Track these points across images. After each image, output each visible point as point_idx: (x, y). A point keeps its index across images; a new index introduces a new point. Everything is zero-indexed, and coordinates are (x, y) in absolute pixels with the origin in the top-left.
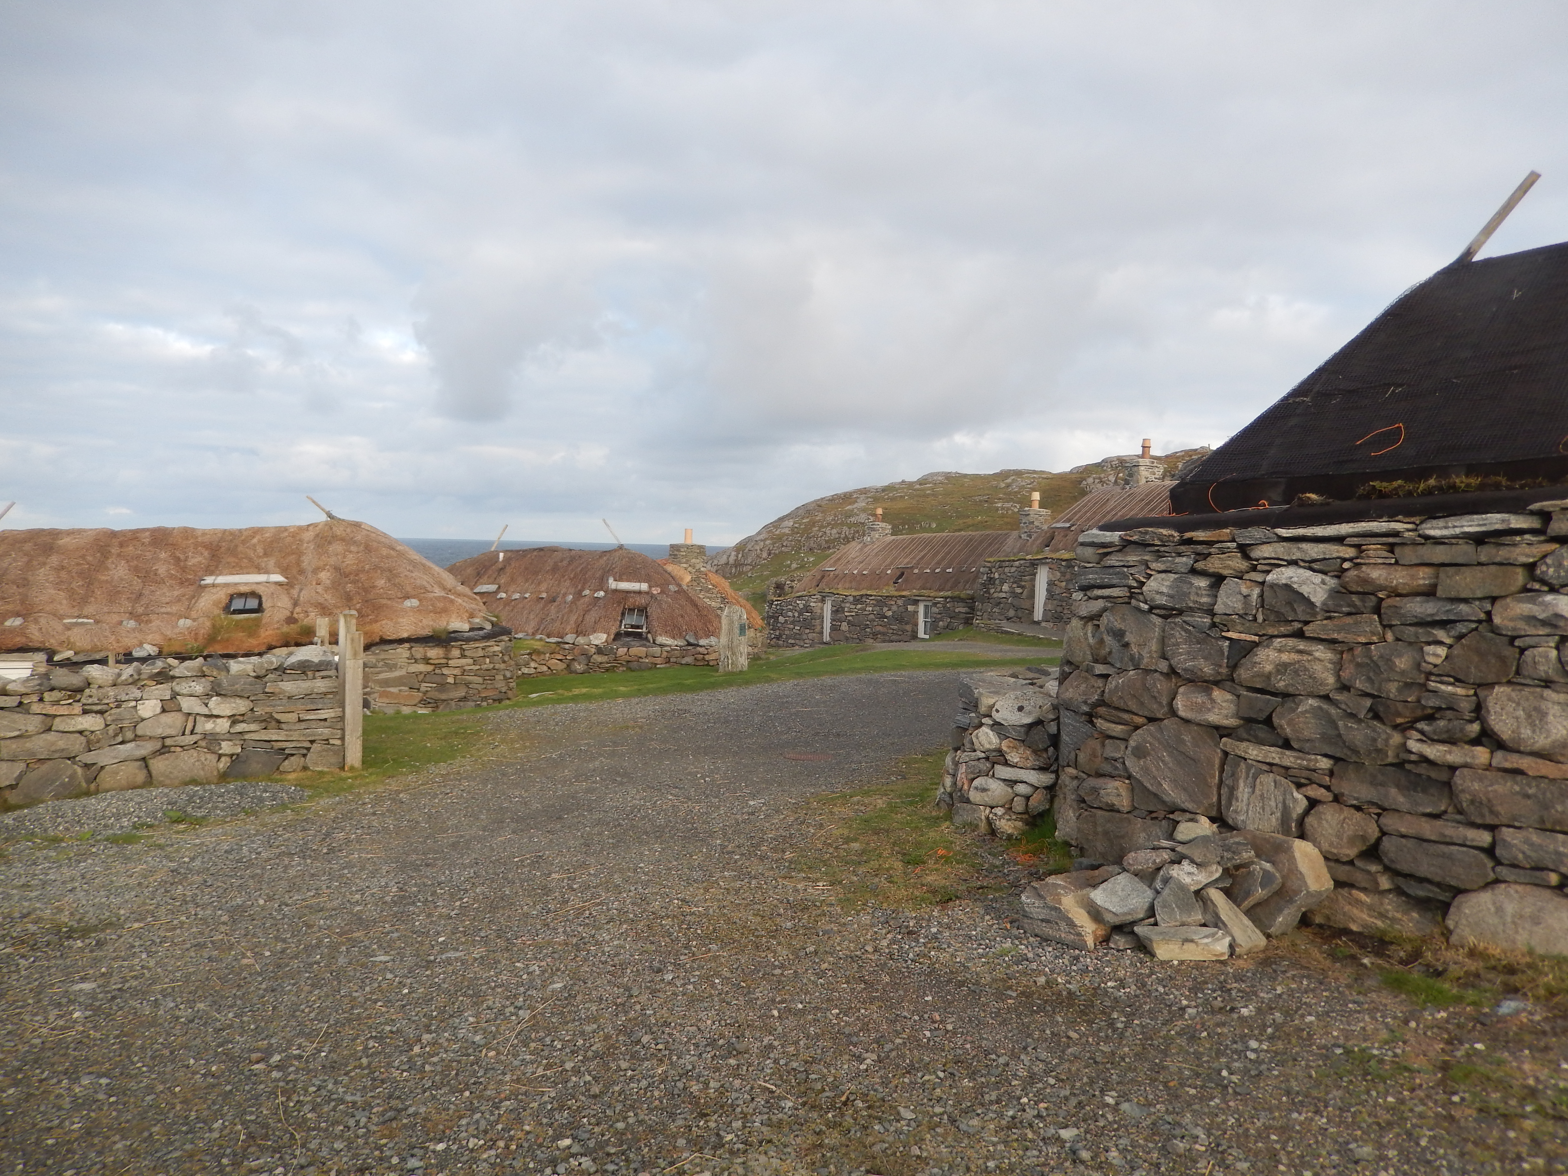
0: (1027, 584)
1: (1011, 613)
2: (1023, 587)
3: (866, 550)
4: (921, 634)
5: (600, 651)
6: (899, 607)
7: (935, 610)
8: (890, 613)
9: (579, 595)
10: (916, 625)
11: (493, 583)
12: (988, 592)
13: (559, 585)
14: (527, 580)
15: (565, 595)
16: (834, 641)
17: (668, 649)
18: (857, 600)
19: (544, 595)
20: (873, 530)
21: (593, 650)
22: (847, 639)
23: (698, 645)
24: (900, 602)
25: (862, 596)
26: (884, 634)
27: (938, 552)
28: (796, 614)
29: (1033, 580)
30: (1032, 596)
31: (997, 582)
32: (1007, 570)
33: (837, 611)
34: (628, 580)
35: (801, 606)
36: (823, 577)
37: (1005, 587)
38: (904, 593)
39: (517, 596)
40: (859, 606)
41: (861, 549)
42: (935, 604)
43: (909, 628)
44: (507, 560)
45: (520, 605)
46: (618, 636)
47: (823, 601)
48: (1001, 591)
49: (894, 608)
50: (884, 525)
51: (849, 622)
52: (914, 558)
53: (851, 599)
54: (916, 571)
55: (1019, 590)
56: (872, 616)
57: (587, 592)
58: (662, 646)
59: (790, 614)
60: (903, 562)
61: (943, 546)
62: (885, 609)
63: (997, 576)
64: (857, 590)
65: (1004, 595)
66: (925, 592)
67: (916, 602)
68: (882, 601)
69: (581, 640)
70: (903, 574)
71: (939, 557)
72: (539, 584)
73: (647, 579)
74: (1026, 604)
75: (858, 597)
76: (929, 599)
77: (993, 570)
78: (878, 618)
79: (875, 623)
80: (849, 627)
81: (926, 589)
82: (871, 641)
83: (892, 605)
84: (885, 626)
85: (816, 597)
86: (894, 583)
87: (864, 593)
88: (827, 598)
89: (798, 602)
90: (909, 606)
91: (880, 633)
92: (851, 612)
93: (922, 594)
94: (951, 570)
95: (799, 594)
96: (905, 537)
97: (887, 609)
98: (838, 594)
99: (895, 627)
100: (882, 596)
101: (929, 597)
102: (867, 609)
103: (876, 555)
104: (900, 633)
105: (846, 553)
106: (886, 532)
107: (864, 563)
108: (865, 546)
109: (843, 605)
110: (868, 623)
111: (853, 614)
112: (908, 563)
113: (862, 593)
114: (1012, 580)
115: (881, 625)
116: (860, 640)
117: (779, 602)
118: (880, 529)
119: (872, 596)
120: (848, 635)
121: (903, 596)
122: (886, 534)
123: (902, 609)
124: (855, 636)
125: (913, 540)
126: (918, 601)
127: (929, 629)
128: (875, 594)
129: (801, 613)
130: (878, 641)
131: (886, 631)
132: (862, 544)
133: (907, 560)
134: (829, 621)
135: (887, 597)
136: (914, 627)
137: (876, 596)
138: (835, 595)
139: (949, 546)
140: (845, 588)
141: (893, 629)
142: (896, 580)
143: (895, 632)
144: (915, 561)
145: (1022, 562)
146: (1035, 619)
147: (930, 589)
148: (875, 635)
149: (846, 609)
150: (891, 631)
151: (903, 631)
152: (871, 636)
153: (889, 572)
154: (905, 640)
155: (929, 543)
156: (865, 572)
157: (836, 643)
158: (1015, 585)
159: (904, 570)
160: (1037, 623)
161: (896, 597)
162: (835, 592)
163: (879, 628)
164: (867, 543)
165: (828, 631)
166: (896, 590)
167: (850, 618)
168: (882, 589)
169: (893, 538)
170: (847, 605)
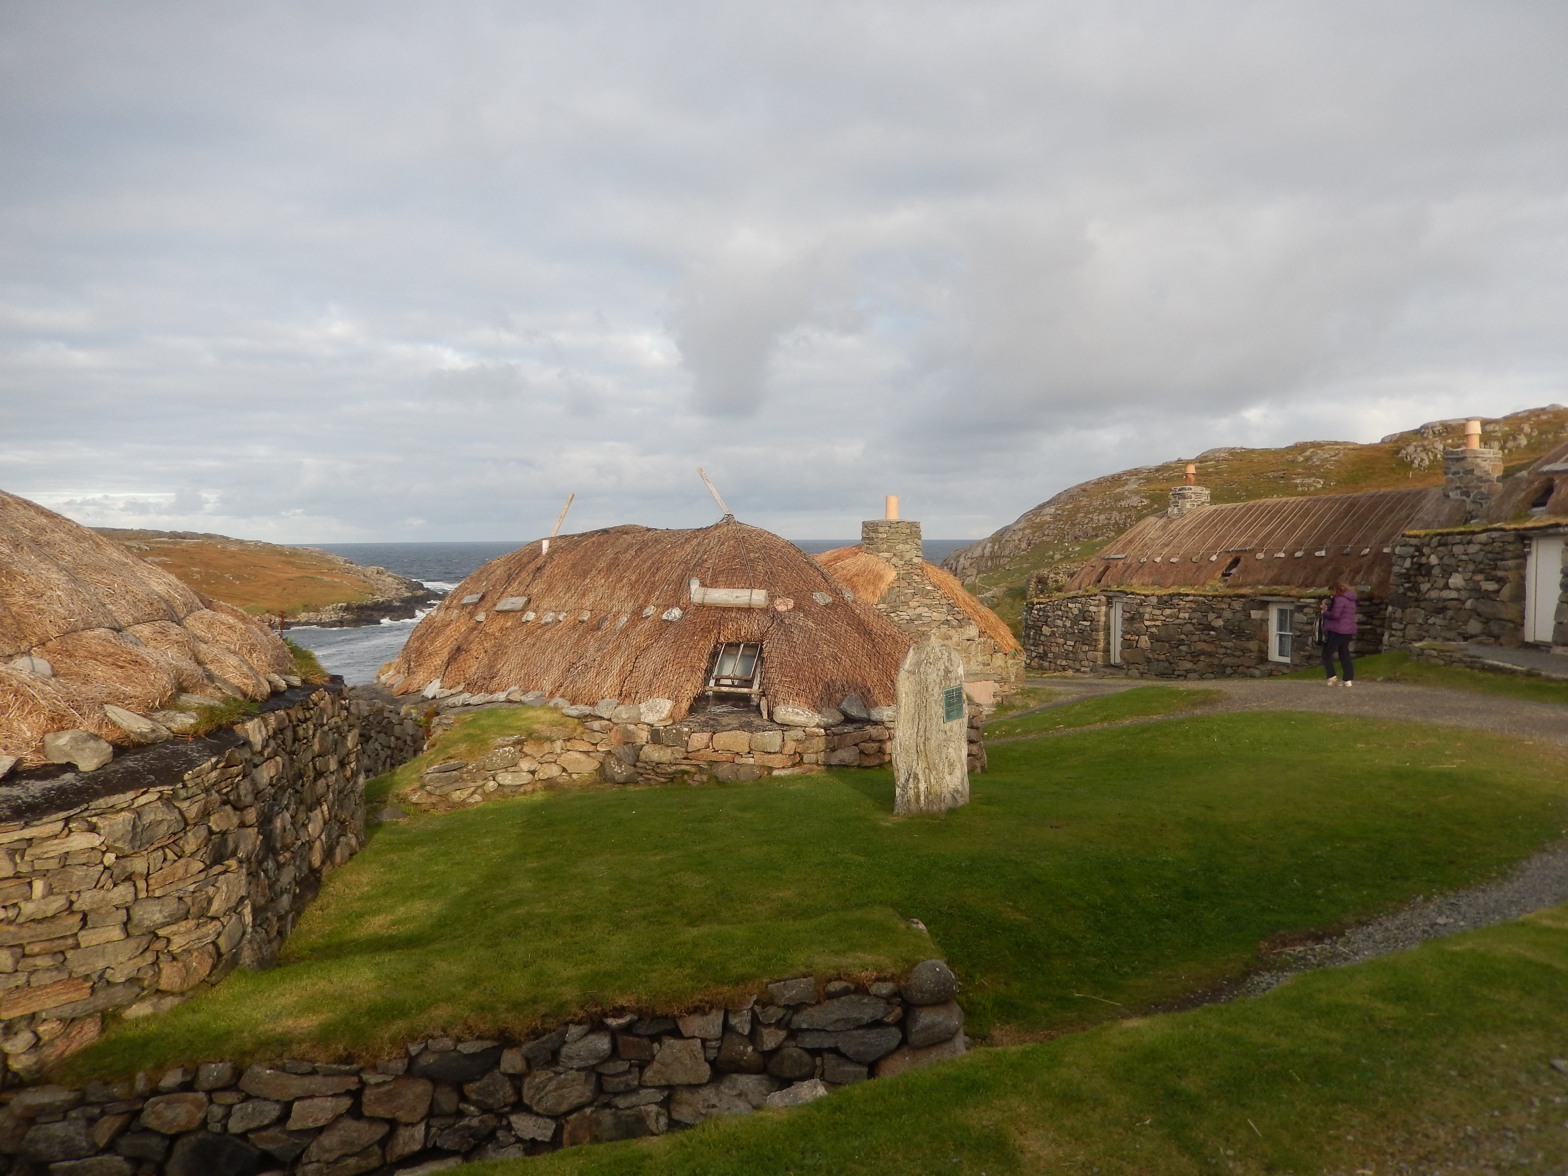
0: (1510, 575)
1: (1474, 626)
2: (1501, 581)
3: (1172, 526)
4: (1274, 655)
5: (656, 737)
6: (1235, 612)
7: (1299, 617)
8: (1220, 623)
9: (637, 615)
10: (1265, 640)
11: (524, 595)
12: (1415, 588)
13: (611, 598)
14: (569, 589)
15: (616, 616)
16: (1128, 663)
17: (800, 734)
18: (1164, 602)
19: (586, 616)
20: (1183, 497)
21: (644, 735)
22: (1149, 661)
23: (869, 721)
24: (1237, 605)
25: (1172, 596)
26: (1210, 655)
27: (1295, 527)
28: (1068, 624)
29: (1522, 567)
30: (1520, 595)
31: (1436, 571)
32: (1457, 550)
33: (1133, 619)
34: (730, 585)
35: (1076, 612)
36: (1107, 568)
37: (1456, 580)
38: (1243, 591)
39: (549, 617)
40: (1168, 612)
41: (1164, 527)
42: (1300, 609)
43: (1253, 645)
44: (551, 554)
45: (548, 635)
46: (699, 703)
47: (1109, 603)
48: (1446, 587)
49: (1228, 614)
50: (1198, 489)
51: (1152, 636)
52: (1254, 536)
53: (1154, 600)
54: (1260, 556)
55: (1491, 586)
56: (1190, 627)
57: (650, 611)
58: (785, 727)
59: (1059, 622)
60: (1237, 542)
61: (1303, 517)
62: (1211, 616)
63: (1434, 560)
64: (1161, 586)
65: (1454, 595)
66: (1278, 588)
67: (1264, 605)
68: (1206, 605)
69: (624, 713)
70: (1236, 562)
71: (1299, 533)
72: (584, 595)
73: (768, 582)
74: (1509, 612)
75: (1165, 598)
76: (1289, 599)
77: (1426, 550)
78: (1199, 630)
79: (1195, 638)
80: (1152, 643)
81: (1282, 584)
82: (1189, 665)
83: (1223, 609)
84: (1212, 642)
85: (1097, 598)
86: (1224, 575)
87: (1175, 592)
88: (1115, 600)
89: (1070, 605)
90: (1252, 612)
91: (1203, 653)
92: (1154, 620)
93: (1275, 592)
94: (1323, 553)
95: (1072, 593)
96: (1234, 505)
97: (1214, 615)
98: (1132, 593)
99: (1230, 644)
100: (1205, 596)
101: (1289, 596)
102: (1181, 615)
103: (1190, 533)
104: (1238, 653)
105: (1140, 532)
106: (1203, 500)
107: (1171, 546)
108: (1171, 522)
109: (1141, 610)
110: (1183, 637)
111: (1159, 623)
112: (1245, 543)
113: (1171, 591)
114: (1471, 567)
115: (1205, 641)
116: (1170, 663)
117: (1042, 606)
118: (1193, 496)
119: (1187, 595)
120: (1150, 656)
121: (1242, 596)
122: (1203, 503)
123: (1240, 616)
124: (1163, 657)
125: (1250, 509)
126: (1268, 603)
127: (1288, 647)
128: (1193, 592)
129: (1075, 621)
130: (1201, 665)
131: (1214, 649)
132: (1164, 519)
133: (1243, 540)
134: (1119, 633)
135: (1214, 597)
136: (1262, 644)
137: (1194, 595)
138: (1128, 594)
139: (1314, 515)
140: (1143, 584)
141: (1226, 648)
142: (1226, 570)
143: (1229, 651)
144: (1256, 541)
145: (1495, 535)
146: (1529, 638)
147: (1288, 584)
148: (1195, 656)
149: (1147, 616)
150: (1223, 651)
151: (1244, 651)
152: (1189, 657)
153: (1214, 558)
154: (1247, 664)
155: (1277, 512)
156: (1173, 560)
157: (1131, 666)
158: (1479, 577)
159: (1238, 555)
160: (1536, 646)
161: (1230, 597)
162: (1128, 590)
163: (1201, 646)
164: (1174, 517)
165: (1119, 648)
166: (1228, 587)
167: (1154, 630)
168: (1203, 584)
169: (1214, 507)
170: (1148, 610)
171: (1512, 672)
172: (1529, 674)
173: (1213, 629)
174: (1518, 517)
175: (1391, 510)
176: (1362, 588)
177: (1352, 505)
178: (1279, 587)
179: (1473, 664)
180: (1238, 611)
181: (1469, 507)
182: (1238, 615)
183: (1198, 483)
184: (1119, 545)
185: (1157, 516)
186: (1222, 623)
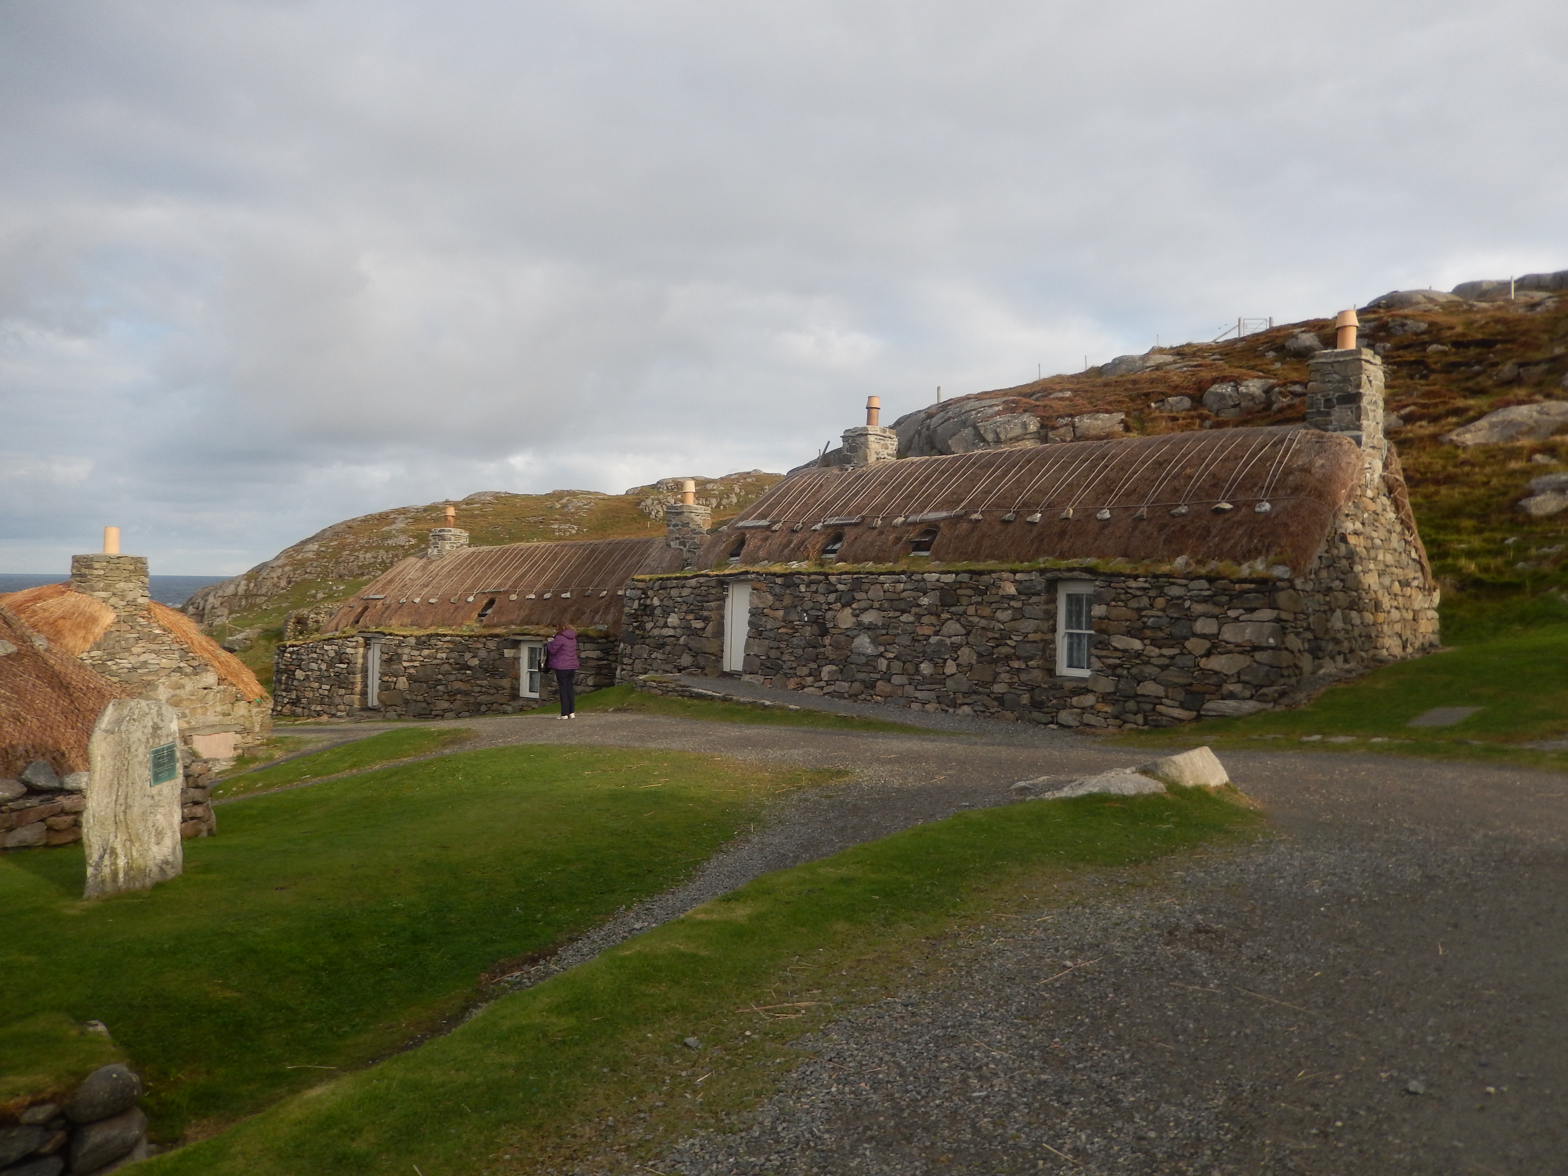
0: (713, 615)
2: (706, 619)
3: (432, 567)
4: (525, 691)
6: (489, 651)
8: (475, 662)
10: (517, 678)
12: (641, 627)
16: (386, 706)
18: (422, 643)
22: (407, 702)
24: (492, 645)
25: (430, 636)
26: (466, 693)
27: (544, 570)
28: (324, 667)
29: (721, 608)
30: (720, 633)
33: (390, 660)
36: (366, 609)
37: (673, 620)
38: (497, 631)
40: (426, 652)
43: (506, 683)
47: (367, 645)
48: (665, 625)
50: (457, 531)
51: (410, 678)
52: (508, 578)
53: (413, 641)
54: (514, 597)
55: (699, 624)
56: (446, 667)
59: (314, 666)
60: (493, 584)
61: (553, 560)
62: (468, 655)
63: (656, 602)
64: (420, 626)
66: (530, 629)
67: (516, 644)
68: (463, 645)
70: (491, 603)
71: (547, 576)
74: (711, 647)
75: (423, 639)
76: (539, 638)
77: (650, 593)
78: (456, 669)
79: (452, 678)
80: (410, 684)
81: (532, 623)
82: (445, 705)
83: (478, 649)
84: (468, 681)
85: (355, 639)
86: (480, 615)
87: (433, 632)
88: (373, 641)
89: (326, 647)
90: (505, 650)
91: (459, 692)
92: (412, 661)
93: (525, 631)
94: (568, 595)
95: (329, 635)
96: (492, 547)
97: (470, 655)
98: (391, 634)
99: (485, 683)
100: (461, 636)
101: (538, 635)
102: (439, 655)
103: (449, 574)
104: (492, 691)
105: (401, 572)
106: (462, 542)
107: (430, 587)
108: (431, 563)
109: (399, 651)
110: (440, 676)
111: (417, 664)
112: (500, 585)
113: (429, 632)
114: (684, 608)
115: (461, 680)
116: (428, 704)
117: (295, 649)
118: (453, 538)
119: (445, 635)
120: (408, 697)
121: (497, 636)
122: (462, 545)
123: (495, 655)
124: (420, 698)
125: (504, 552)
126: (520, 642)
127: (537, 684)
128: (451, 632)
129: (331, 664)
130: (457, 705)
131: (470, 688)
132: (425, 560)
133: (497, 582)
134: (377, 675)
135: (470, 637)
136: (514, 681)
137: (452, 636)
138: (386, 635)
139: (561, 559)
140: (402, 625)
141: (481, 686)
142: (482, 610)
143: (484, 690)
144: (510, 583)
145: (702, 580)
146: (727, 669)
147: (537, 624)
148: (451, 695)
149: (405, 657)
150: (478, 689)
151: (498, 688)
152: (446, 697)
153: (471, 599)
154: (500, 702)
155: (529, 556)
156: (432, 601)
157: (389, 709)
158: (690, 617)
159: (493, 596)
160: (731, 675)
161: (485, 637)
162: (387, 632)
163: (458, 685)
164: (433, 558)
165: (376, 690)
166: (484, 627)
167: (412, 671)
168: (460, 625)
169: (473, 549)
170: (407, 650)
171: (712, 698)
172: (724, 699)
173: (469, 668)
174: (719, 566)
175: (624, 557)
176: (600, 627)
177: (593, 551)
178: (530, 627)
179: (684, 693)
180: (492, 650)
181: (686, 555)
182: (492, 653)
183: (456, 526)
184: (379, 585)
185: (417, 557)
186: (478, 662)
